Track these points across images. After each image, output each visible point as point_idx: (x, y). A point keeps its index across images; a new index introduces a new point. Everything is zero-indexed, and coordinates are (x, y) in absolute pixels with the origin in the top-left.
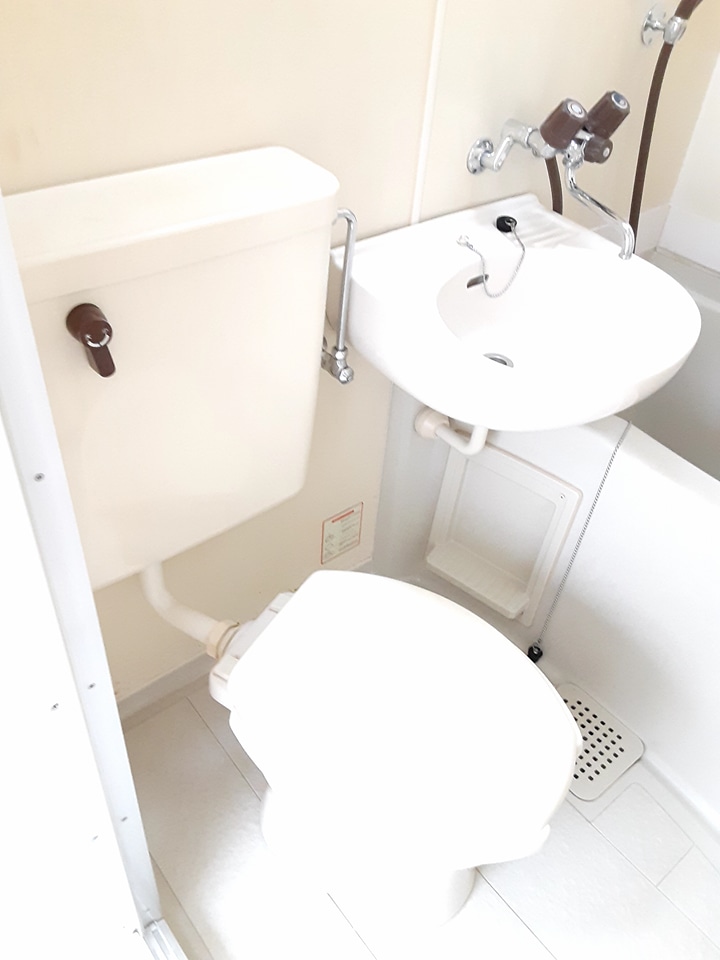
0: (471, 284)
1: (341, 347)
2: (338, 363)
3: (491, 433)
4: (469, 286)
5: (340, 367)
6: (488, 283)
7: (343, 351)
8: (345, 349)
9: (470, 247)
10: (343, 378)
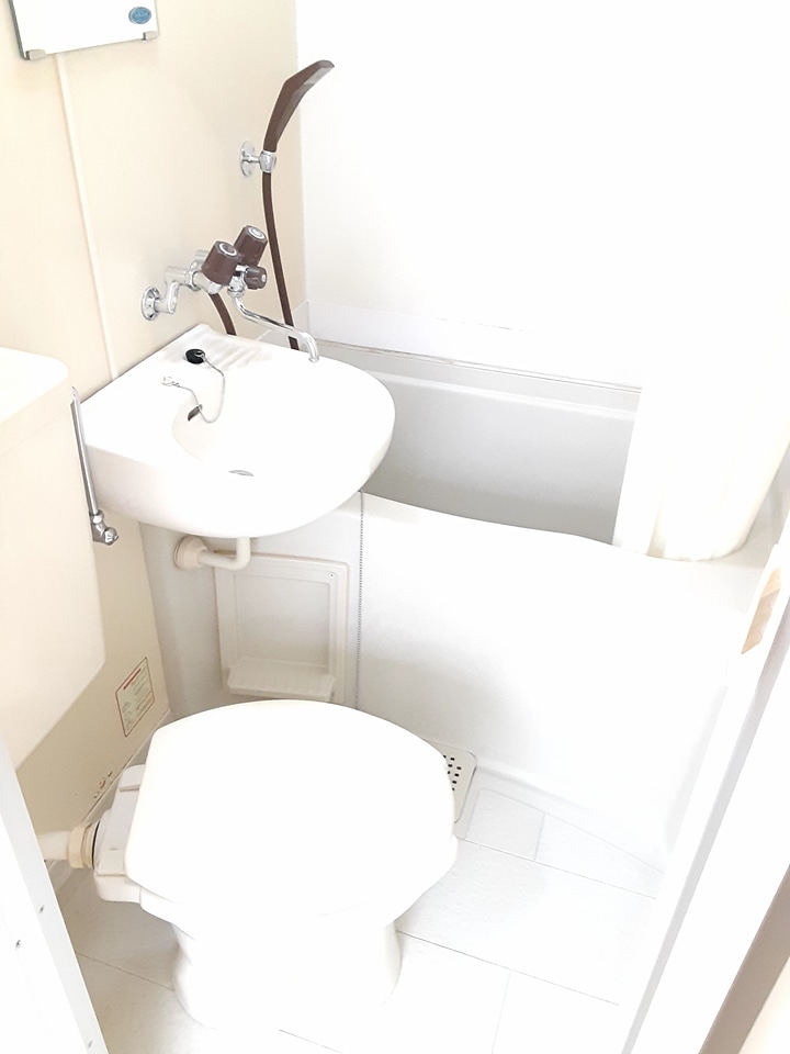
0: (191, 416)
1: (95, 512)
2: (97, 527)
3: (253, 540)
4: (189, 419)
5: (101, 530)
6: (203, 411)
7: (97, 515)
8: (99, 513)
9: (177, 385)
10: (107, 541)
